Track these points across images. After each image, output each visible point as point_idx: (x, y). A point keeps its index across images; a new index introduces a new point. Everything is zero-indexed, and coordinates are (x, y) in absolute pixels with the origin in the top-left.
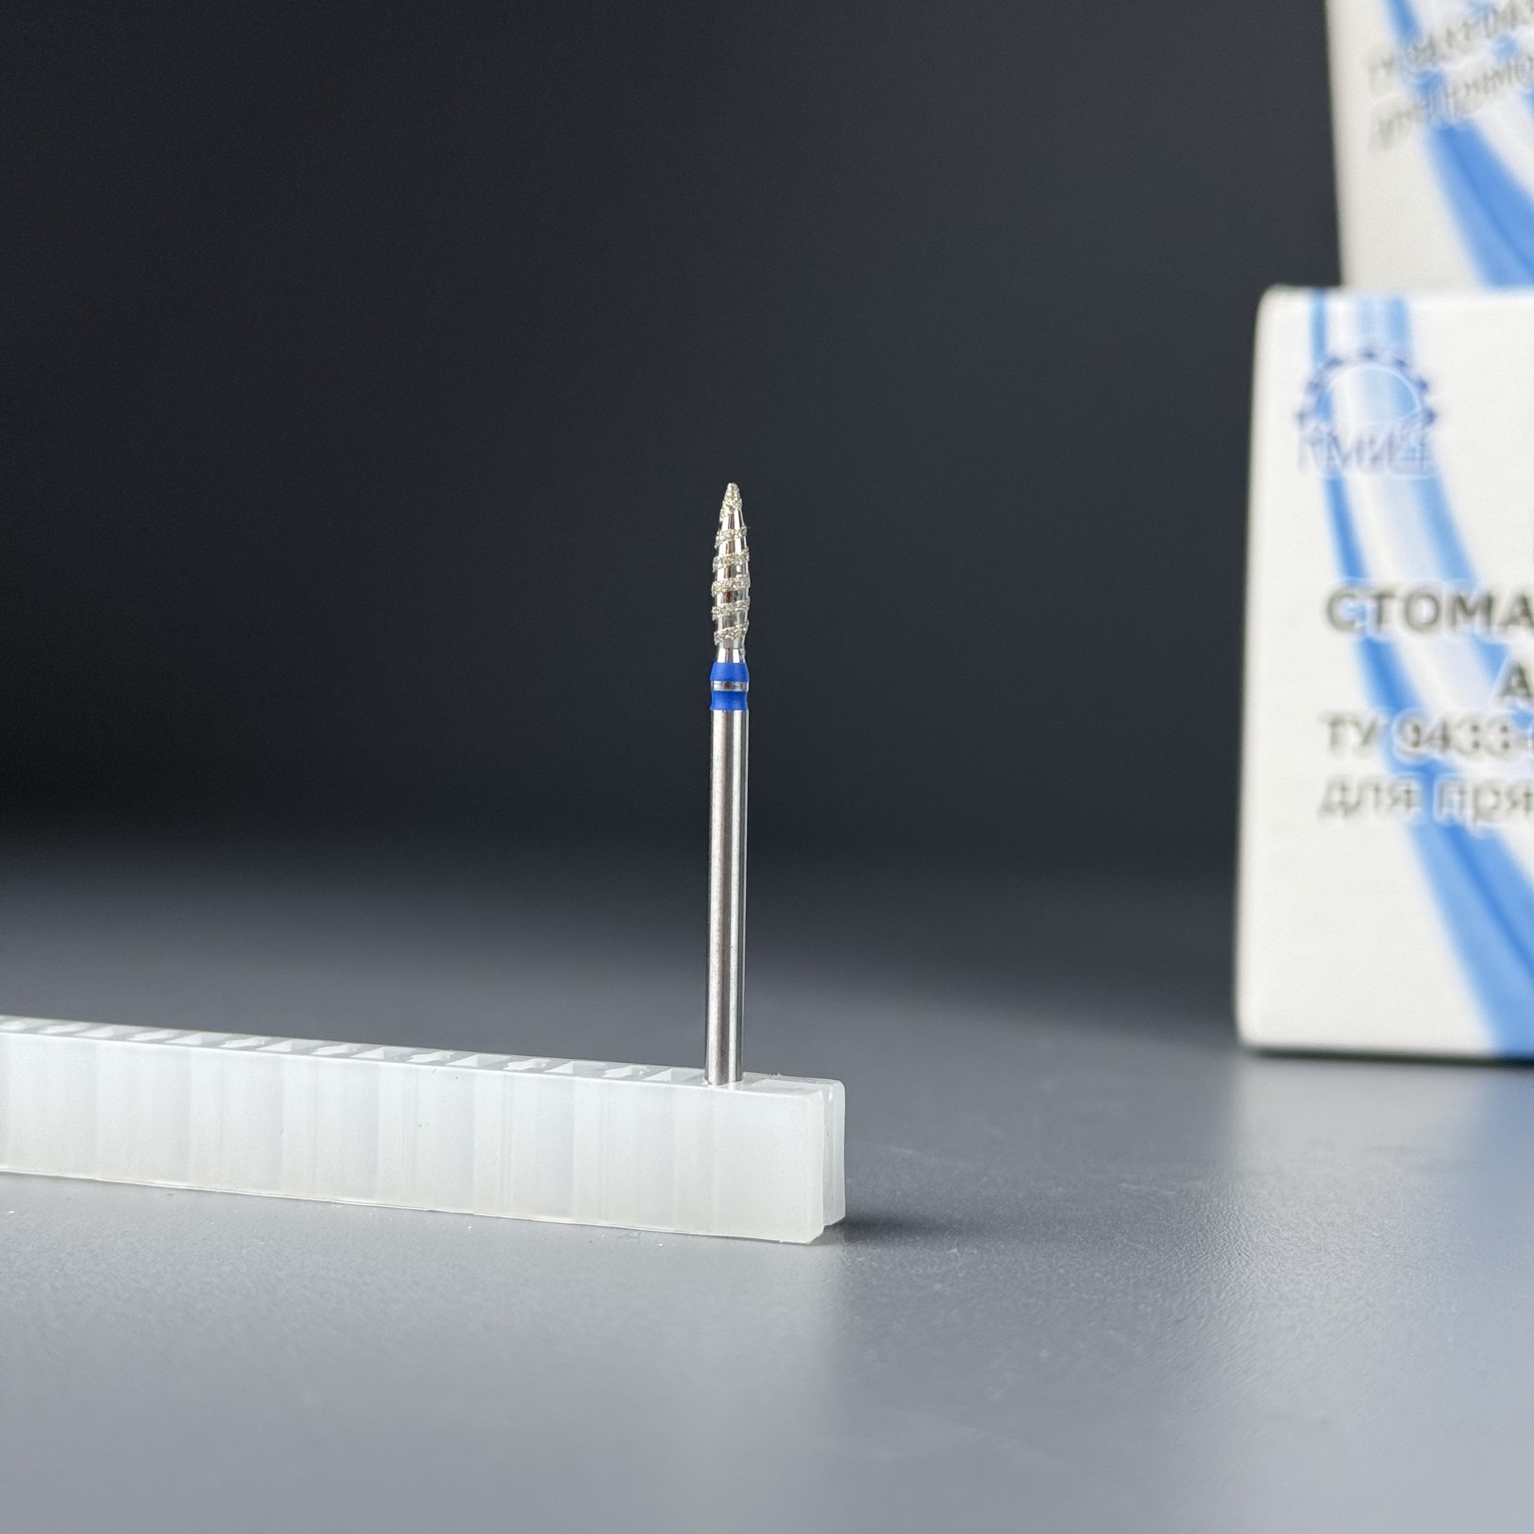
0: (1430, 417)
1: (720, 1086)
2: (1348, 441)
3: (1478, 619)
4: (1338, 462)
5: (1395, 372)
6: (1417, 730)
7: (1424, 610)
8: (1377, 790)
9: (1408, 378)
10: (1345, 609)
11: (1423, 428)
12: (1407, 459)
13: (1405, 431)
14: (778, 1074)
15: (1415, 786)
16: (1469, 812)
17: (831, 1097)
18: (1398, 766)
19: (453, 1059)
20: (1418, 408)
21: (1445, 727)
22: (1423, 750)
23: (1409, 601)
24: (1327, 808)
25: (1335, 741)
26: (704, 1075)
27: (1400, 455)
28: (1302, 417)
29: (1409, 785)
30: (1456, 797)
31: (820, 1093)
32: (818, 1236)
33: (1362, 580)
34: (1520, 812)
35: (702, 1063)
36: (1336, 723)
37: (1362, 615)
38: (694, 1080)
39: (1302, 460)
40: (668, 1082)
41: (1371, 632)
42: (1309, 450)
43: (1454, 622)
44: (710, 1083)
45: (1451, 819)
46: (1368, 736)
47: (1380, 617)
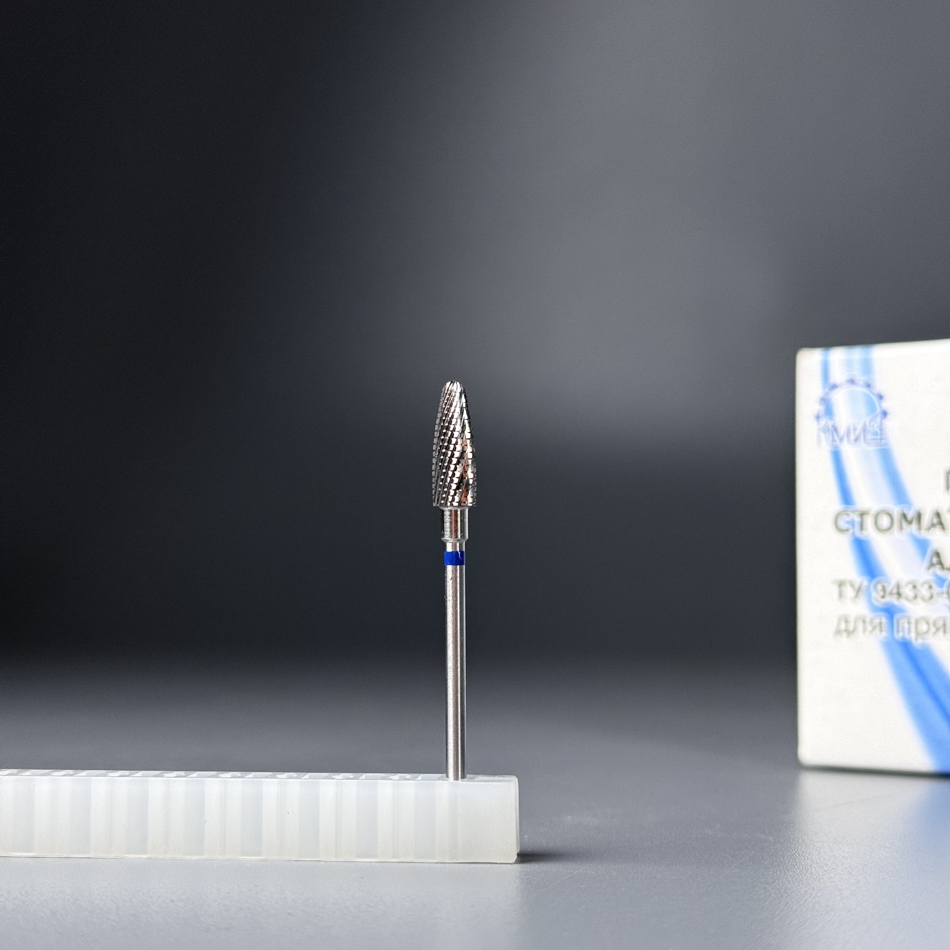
0: (885, 414)
2: (842, 430)
3: (914, 526)
4: (838, 442)
5: (865, 391)
6: (884, 589)
7: (885, 521)
8: (864, 622)
9: (873, 394)
10: (843, 522)
11: (881, 421)
13: (872, 423)
15: (884, 620)
16: (913, 635)
18: (875, 609)
20: (879, 410)
21: (898, 587)
22: (887, 599)
23: (877, 516)
24: (838, 632)
25: (841, 595)
27: (869, 437)
28: (818, 417)
29: (881, 619)
30: (906, 626)
33: (852, 505)
34: (941, 633)
36: (841, 584)
37: (853, 525)
39: (819, 441)
41: (858, 534)
42: (822, 436)
43: (901, 528)
45: (904, 638)
46: (858, 592)
47: (862, 525)
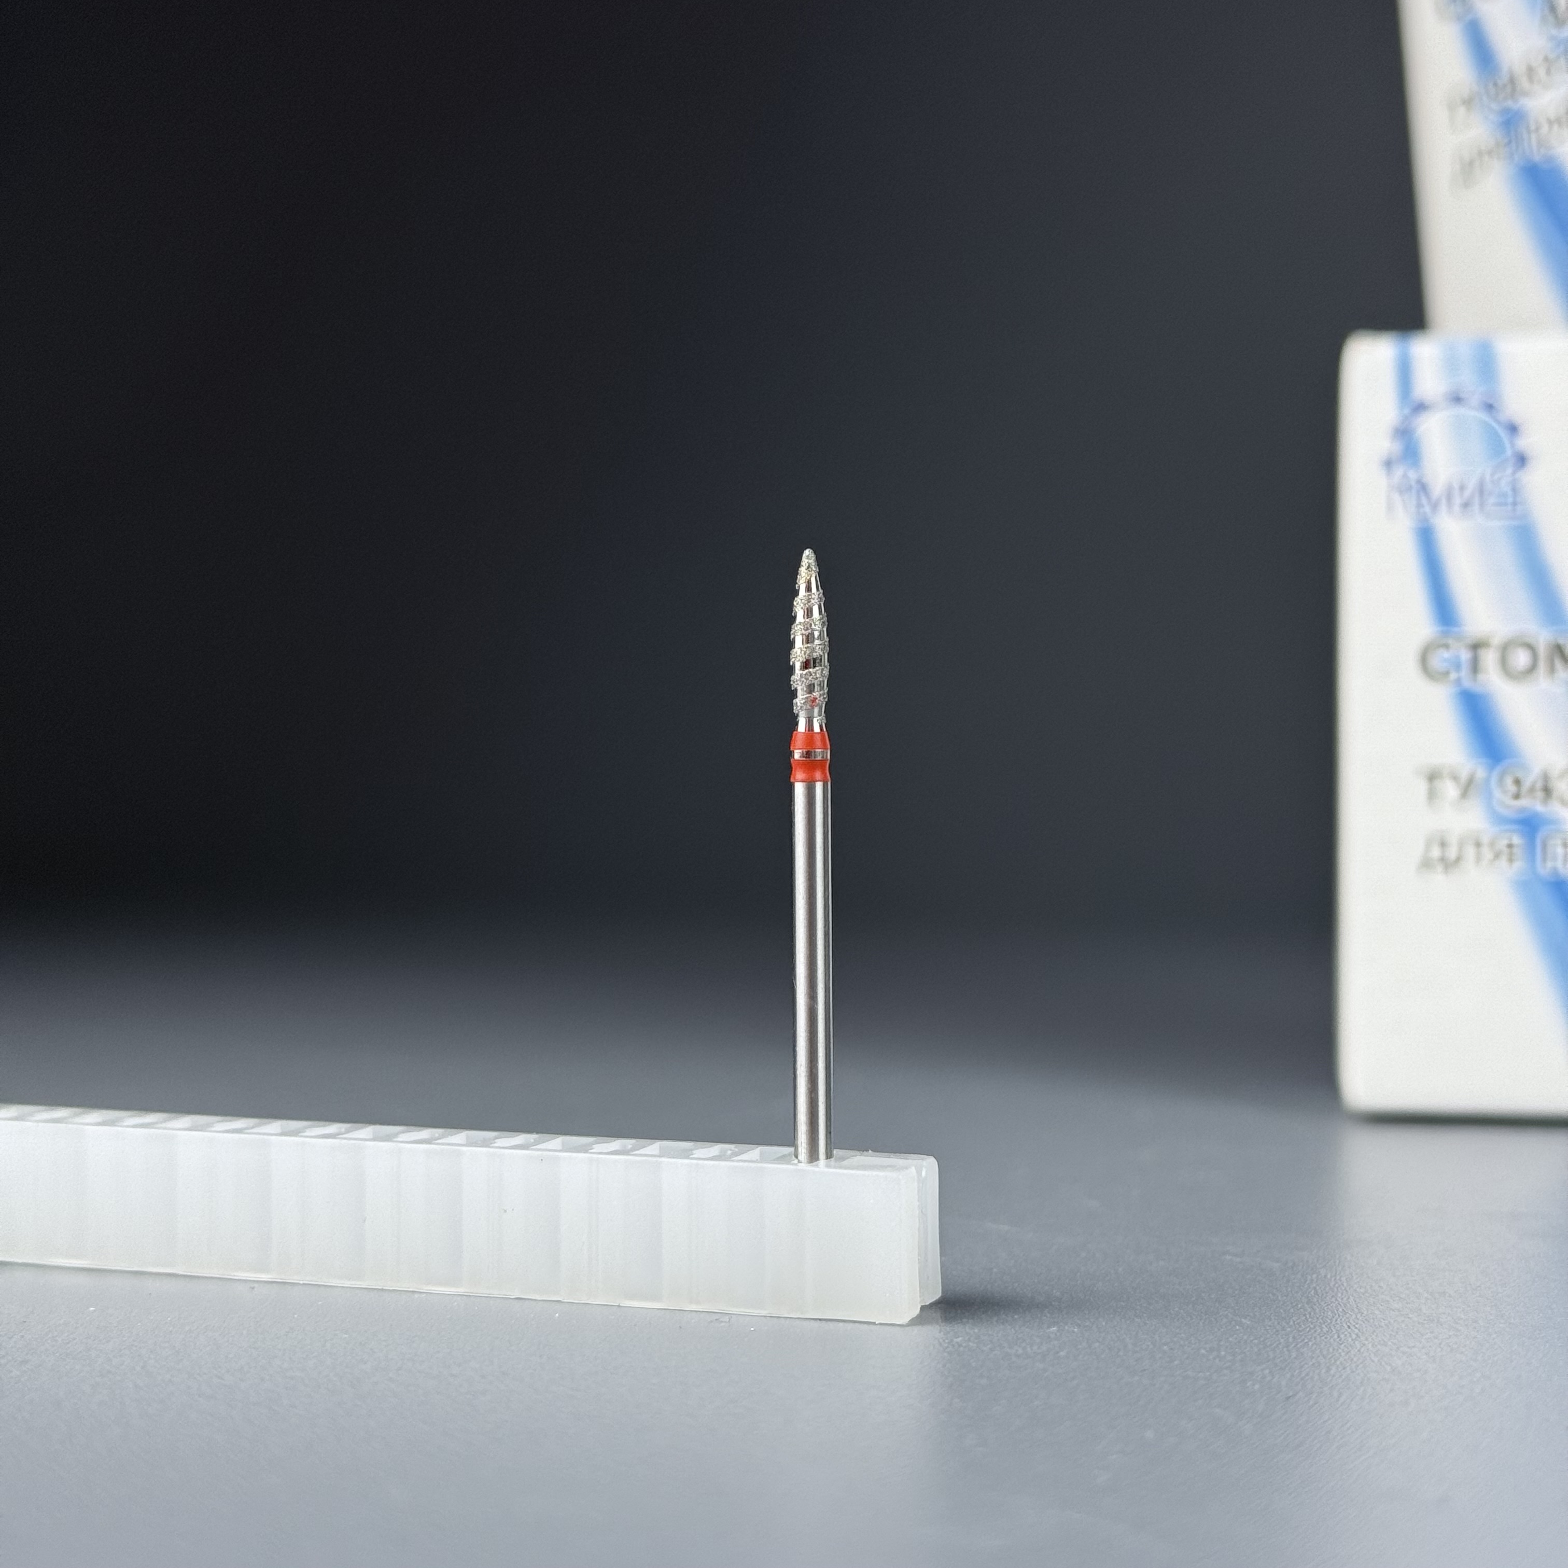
0: (1522, 460)
1: (811, 1164)
2: (1438, 488)
4: (1427, 509)
5: (1483, 416)
6: (1517, 782)
7: (1521, 659)
8: (1478, 845)
9: (1499, 422)
10: (1438, 660)
11: (1514, 473)
12: (1499, 504)
13: (1496, 477)
14: (868, 1151)
15: (1517, 840)
17: (924, 1174)
18: (1499, 820)
19: (537, 1143)
20: (1509, 452)
21: (1546, 777)
22: (1524, 802)
23: (1505, 650)
24: (1426, 864)
25: (1432, 795)
26: (793, 1153)
27: (1492, 500)
28: (1388, 464)
29: (1511, 839)
30: (1560, 850)
31: (913, 1170)
32: (914, 1316)
33: (1456, 629)
35: (792, 1141)
36: (1433, 777)
37: (1458, 666)
38: (782, 1159)
39: (1390, 507)
40: (756, 1161)
41: (1467, 683)
42: (1396, 497)
43: (1552, 670)
44: (799, 1162)
45: (1555, 871)
46: (1467, 789)
47: (1475, 666)
